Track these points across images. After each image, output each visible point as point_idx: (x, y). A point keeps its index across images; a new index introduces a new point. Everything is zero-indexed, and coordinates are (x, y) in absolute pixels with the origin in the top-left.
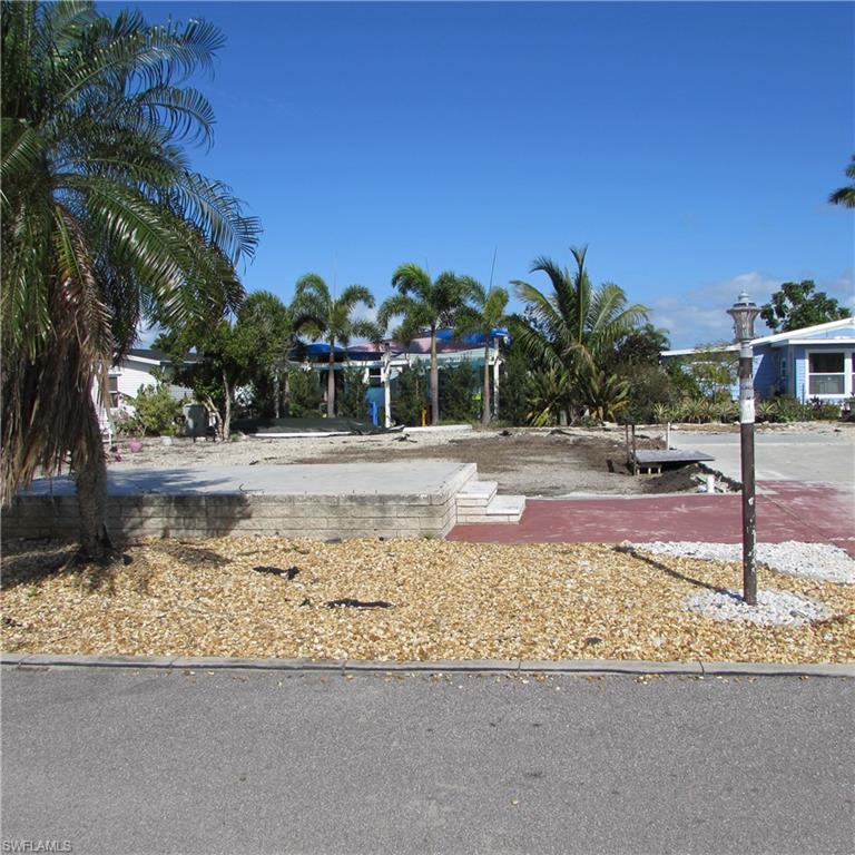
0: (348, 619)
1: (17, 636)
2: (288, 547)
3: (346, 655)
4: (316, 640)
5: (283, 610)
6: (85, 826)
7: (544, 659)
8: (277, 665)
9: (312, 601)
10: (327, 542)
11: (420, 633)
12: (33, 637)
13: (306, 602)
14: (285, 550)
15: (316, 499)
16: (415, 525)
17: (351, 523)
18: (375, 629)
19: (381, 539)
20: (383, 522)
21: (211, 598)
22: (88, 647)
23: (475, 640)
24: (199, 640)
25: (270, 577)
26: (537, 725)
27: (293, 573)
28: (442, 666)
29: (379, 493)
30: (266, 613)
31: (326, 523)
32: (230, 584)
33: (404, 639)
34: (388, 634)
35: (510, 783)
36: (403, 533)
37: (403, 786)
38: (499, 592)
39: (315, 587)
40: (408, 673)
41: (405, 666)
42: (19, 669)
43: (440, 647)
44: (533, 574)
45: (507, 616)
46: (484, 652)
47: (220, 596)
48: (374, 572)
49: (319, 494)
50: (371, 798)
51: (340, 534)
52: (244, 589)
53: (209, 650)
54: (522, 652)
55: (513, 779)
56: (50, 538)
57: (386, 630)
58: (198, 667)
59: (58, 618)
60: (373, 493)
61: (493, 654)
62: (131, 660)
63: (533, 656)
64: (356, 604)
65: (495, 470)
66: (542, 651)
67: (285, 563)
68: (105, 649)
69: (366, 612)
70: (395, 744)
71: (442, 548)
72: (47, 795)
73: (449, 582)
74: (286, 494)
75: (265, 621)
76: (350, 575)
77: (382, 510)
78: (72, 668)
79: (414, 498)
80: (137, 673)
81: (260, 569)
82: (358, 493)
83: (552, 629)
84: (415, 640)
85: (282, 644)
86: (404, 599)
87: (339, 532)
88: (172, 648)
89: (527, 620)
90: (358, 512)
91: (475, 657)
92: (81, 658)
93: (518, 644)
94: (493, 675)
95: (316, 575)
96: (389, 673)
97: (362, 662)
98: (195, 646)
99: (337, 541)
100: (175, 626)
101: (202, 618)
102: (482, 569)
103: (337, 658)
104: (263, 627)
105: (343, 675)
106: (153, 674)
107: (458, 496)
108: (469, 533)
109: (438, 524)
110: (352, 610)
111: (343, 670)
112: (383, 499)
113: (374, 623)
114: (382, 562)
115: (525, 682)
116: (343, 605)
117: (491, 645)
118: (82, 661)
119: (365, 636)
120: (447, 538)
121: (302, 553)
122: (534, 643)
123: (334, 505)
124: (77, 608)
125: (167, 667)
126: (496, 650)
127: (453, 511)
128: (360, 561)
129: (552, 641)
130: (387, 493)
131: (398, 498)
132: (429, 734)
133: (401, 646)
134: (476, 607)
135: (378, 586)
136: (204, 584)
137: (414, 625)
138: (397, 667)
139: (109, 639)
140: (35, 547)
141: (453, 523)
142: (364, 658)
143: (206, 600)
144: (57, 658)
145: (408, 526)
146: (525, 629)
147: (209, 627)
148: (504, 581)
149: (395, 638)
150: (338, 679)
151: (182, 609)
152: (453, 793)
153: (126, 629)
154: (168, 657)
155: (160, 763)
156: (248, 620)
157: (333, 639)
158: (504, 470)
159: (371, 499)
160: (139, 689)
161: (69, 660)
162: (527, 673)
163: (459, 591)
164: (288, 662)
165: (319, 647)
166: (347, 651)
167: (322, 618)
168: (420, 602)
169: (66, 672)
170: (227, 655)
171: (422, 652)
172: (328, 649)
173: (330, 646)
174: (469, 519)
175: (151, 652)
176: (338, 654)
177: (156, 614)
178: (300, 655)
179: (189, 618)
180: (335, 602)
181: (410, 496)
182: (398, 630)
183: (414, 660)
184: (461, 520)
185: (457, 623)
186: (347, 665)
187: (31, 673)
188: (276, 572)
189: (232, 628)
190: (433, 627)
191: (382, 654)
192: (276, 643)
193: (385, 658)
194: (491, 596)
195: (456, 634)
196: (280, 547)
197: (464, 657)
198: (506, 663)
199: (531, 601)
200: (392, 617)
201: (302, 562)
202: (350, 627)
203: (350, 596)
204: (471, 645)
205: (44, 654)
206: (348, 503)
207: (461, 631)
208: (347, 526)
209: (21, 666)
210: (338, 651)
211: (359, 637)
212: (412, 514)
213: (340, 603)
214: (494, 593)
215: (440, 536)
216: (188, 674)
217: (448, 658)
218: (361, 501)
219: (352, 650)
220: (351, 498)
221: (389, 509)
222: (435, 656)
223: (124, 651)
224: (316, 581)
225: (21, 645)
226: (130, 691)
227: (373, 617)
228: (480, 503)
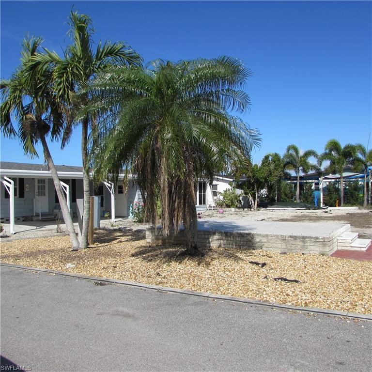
0: (279, 285)
1: (160, 279)
2: (265, 254)
3: (274, 300)
4: (265, 293)
5: (256, 279)
6: (162, 352)
7: (359, 313)
8: (247, 301)
9: (268, 277)
10: (281, 253)
11: (307, 295)
12: (165, 280)
13: (266, 277)
14: (263, 256)
15: (277, 236)
16: (317, 249)
17: (291, 246)
18: (289, 291)
19: (303, 254)
20: (304, 247)
21: (230, 272)
22: (182, 287)
23: (330, 301)
24: (221, 288)
25: (254, 266)
26: (348, 341)
27: (264, 265)
28: (313, 310)
29: (303, 235)
30: (248, 280)
31: (280, 246)
32: (238, 268)
33: (300, 297)
34: (294, 294)
35: (328, 365)
36: (312, 252)
37: (282, 358)
38: (347, 280)
39: (271, 271)
40: (298, 311)
41: (297, 308)
42: (158, 291)
43: (314, 302)
44: (365, 274)
45: (347, 292)
46: (333, 306)
47: (233, 272)
48: (296, 268)
49: (278, 234)
50: (268, 361)
51: (286, 251)
52: (243, 270)
53: (223, 292)
54: (350, 308)
55: (330, 363)
56: (180, 245)
57: (293, 292)
58: (218, 298)
59: (174, 274)
60: (300, 235)
61: (337, 308)
62: (195, 293)
63: (354, 311)
64: (285, 280)
65: (364, 227)
66: (359, 309)
67: (261, 261)
68: (187, 288)
69: (288, 284)
70: (285, 340)
71: (328, 260)
72: (153, 339)
73: (327, 274)
74: (265, 233)
75: (247, 283)
76: (286, 268)
77: (304, 242)
78: (175, 293)
79: (317, 238)
80: (196, 298)
81: (251, 262)
82: (294, 234)
83: (366, 299)
84: (304, 298)
85: (251, 293)
86: (306, 280)
87: (285, 250)
88: (210, 290)
89: (356, 294)
90: (294, 242)
91: (328, 308)
92: (179, 290)
93: (348, 305)
94: (335, 317)
95: (273, 267)
96: (291, 310)
97: (281, 304)
98: (219, 290)
99: (285, 253)
100: (213, 281)
101: (224, 280)
102: (343, 270)
103: (271, 301)
104: (246, 286)
105: (272, 308)
106: (202, 299)
107: (338, 238)
108: (341, 254)
109: (327, 249)
110: (283, 282)
111: (272, 306)
112: (304, 238)
113: (289, 288)
114: (301, 263)
115: (348, 322)
116: (280, 280)
117: (337, 304)
118: (178, 291)
119: (284, 294)
120: (332, 255)
121: (269, 257)
122: (356, 305)
123: (284, 239)
124: (181, 271)
125: (207, 297)
126: (338, 306)
127: (335, 244)
128: (291, 262)
129: (365, 305)
130: (306, 235)
131: (310, 238)
132: (299, 338)
133: (298, 299)
134: (335, 286)
135: (296, 273)
136: (228, 266)
137: (306, 291)
138: (294, 308)
139: (189, 284)
140: (175, 247)
141: (335, 249)
142: (281, 302)
143: (228, 273)
144: (170, 289)
145: (315, 249)
146: (354, 298)
147: (226, 283)
148: (352, 276)
149: (296, 296)
150: (270, 310)
151: (218, 275)
152: (302, 365)
153: (196, 281)
154: (208, 293)
155: (194, 333)
156: (241, 282)
157: (272, 293)
158: (368, 227)
159: (299, 237)
160: (195, 304)
161: (174, 290)
162: (350, 318)
163: (330, 279)
164: (251, 301)
165: (265, 296)
166: (275, 299)
167: (269, 284)
168: (312, 282)
169: (173, 294)
170: (230, 295)
171: (306, 303)
172: (268, 297)
173: (269, 296)
174: (343, 248)
175: (203, 291)
176: (272, 300)
177: (207, 276)
178: (257, 298)
179: (219, 279)
180: (278, 278)
181: (315, 237)
182: (298, 293)
183: (302, 306)
184: (340, 248)
185: (324, 293)
186: (274, 305)
187: (161, 293)
188: (257, 264)
189: (234, 285)
190: (314, 293)
191: (289, 302)
192: (249, 292)
193: (290, 304)
194: (343, 282)
195: (323, 297)
196: (261, 254)
197: (324, 308)
198: (342, 312)
199: (360, 286)
200: (298, 287)
201: (268, 261)
202: (279, 289)
203: (284, 276)
204: (328, 303)
205: (166, 287)
206: (290, 238)
207: (325, 296)
208: (289, 248)
209: (159, 290)
210: (272, 299)
211: (281, 294)
212: (316, 244)
213: (279, 279)
214: (345, 281)
215: (328, 255)
216: (214, 300)
217: (316, 307)
218: (295, 238)
219: (277, 299)
220: (291, 237)
221: (307, 242)
222: (311, 306)
223: (193, 289)
224: (272, 269)
225: (160, 283)
226: (192, 305)
227: (290, 286)
228: (348, 241)
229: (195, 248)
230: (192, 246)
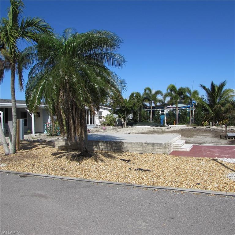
0: (137, 173)
1: (63, 172)
2: (130, 155)
3: (135, 182)
4: (129, 178)
5: (124, 170)
6: (63, 218)
7: (184, 188)
8: (118, 184)
9: (131, 168)
10: (139, 154)
11: (154, 178)
12: (66, 173)
13: (130, 169)
14: (128, 155)
15: (137, 143)
16: (161, 150)
17: (146, 149)
18: (143, 176)
19: (153, 154)
20: (153, 149)
21: (108, 166)
22: (77, 176)
23: (168, 181)
24: (102, 176)
25: (123, 162)
26: (177, 205)
27: (129, 161)
28: (158, 187)
29: (153, 142)
30: (119, 171)
31: (139, 149)
32: (113, 163)
33: (150, 180)
34: (146, 178)
35: (165, 220)
36: (158, 153)
37: (138, 217)
38: (178, 169)
39: (133, 165)
40: (149, 188)
41: (148, 187)
42: (62, 180)
43: (158, 182)
44: (189, 165)
45: (178, 176)
46: (169, 185)
47: (110, 166)
48: (148, 162)
49: (138, 142)
50: (130, 219)
51: (143, 152)
52: (116, 164)
53: (103, 179)
54: (179, 185)
55: (166, 219)
56: (77, 149)
57: (146, 177)
58: (100, 183)
59: (73, 168)
60: (151, 142)
61: (171, 185)
62: (86, 180)
63: (181, 187)
64: (142, 170)
65: (189, 137)
66: (184, 185)
67: (127, 159)
68: (81, 177)
69: (143, 172)
70: (140, 206)
71: (167, 157)
72: (58, 210)
73: (166, 166)
74: (130, 142)
75: (118, 173)
76: (142, 162)
77: (153, 146)
79: (161, 144)
80: (86, 183)
81: (121, 160)
82: (148, 142)
83: (188, 180)
84: (152, 180)
85: (120, 179)
86: (154, 169)
87: (143, 151)
88: (95, 177)
89: (183, 177)
90: (147, 147)
91: (166, 186)
92: (75, 178)
93: (178, 183)
94: (170, 191)
95: (134, 162)
96: (144, 188)
97: (138, 185)
98: (101, 177)
99: (142, 153)
100: (97, 172)
101: (104, 171)
102: (176, 163)
103: (132, 183)
104: (118, 174)
105: (133, 187)
106: (90, 183)
107: (174, 144)
108: (176, 153)
109: (167, 151)
110: (140, 171)
111: (133, 186)
112: (153, 144)
113: (143, 175)
114: (151, 160)
115: (178, 193)
116: (138, 170)
117: (171, 183)
118: (75, 179)
119: (141, 178)
120: (170, 154)
121: (133, 156)
122: (183, 183)
123: (141, 145)
124: (77, 166)
125: (93, 182)
126: (172, 184)
127: (172, 147)
128: (146, 159)
129: (187, 183)
130: (155, 142)
131: (157, 144)
132: (149, 205)
133: (149, 181)
134: (171, 172)
135: (148, 165)
136: (107, 162)
137: (154, 176)
138: (146, 187)
139: (82, 174)
140: (74, 151)
141: (172, 150)
142: (139, 184)
143: (107, 166)
144: (70, 178)
145: (160, 151)
146: (181, 179)
147: (105, 173)
148: (181, 166)
149: (148, 179)
150: (132, 188)
151: (100, 168)
152: (150, 221)
153: (86, 172)
154: (94, 180)
155: (84, 205)
156: (115, 172)
157: (133, 178)
158: (192, 137)
159: (151, 144)
160: (86, 187)
161: (72, 179)
162: (179, 191)
163: (168, 168)
164: (121, 183)
165: (129, 180)
166: (135, 181)
167: (132, 173)
168: (158, 170)
169: (71, 181)
170: (107, 180)
171: (153, 183)
172: (131, 181)
173: (132, 180)
174: (177, 150)
175: (91, 178)
176: (133, 182)
177: (94, 169)
178: (124, 182)
179: (101, 170)
180: (137, 169)
181: (160, 143)
182: (149, 177)
183: (151, 185)
184: (175, 150)
185: (164, 177)
186: (134, 185)
187: (64, 181)
188: (125, 160)
189: (110, 174)
190: (158, 177)
191: (144, 183)
192: (119, 178)
193: (144, 184)
194: (176, 170)
195: (163, 179)
196: (128, 154)
197: (164, 186)
198: (174, 188)
199: (185, 172)
200: (149, 174)
201: (132, 159)
202: (138, 176)
203: (141, 168)
204: (166, 183)
205: (68, 177)
206: (145, 144)
207: (165, 179)
208: (145, 150)
209: (62, 179)
210: (133, 181)
211: (139, 178)
212: (160, 148)
213: (138, 169)
214: (177, 169)
215: (167, 154)
216: (97, 184)
217: (159, 185)
218: (148, 144)
219: (137, 181)
220: (146, 143)
221: (155, 146)
222: (156, 185)
223: (85, 177)
224: (134, 163)
225: (63, 174)
226: (83, 187)
227: (144, 173)
228: (179, 146)
229: (86, 151)
230: (84, 150)
